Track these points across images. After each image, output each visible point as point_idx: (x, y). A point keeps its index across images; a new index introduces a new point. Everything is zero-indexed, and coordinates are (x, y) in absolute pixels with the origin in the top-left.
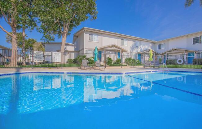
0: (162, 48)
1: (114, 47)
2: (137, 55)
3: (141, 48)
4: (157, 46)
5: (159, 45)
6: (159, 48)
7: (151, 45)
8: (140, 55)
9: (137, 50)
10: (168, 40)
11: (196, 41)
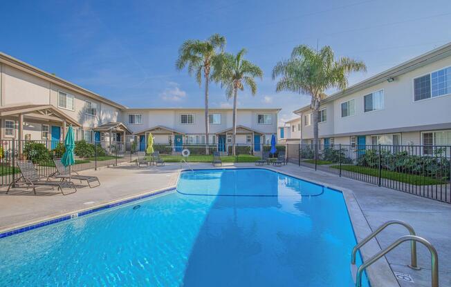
0: (137, 122)
1: (49, 112)
2: (94, 134)
3: (100, 117)
4: (127, 118)
5: (132, 116)
6: (132, 122)
7: (117, 113)
8: (98, 134)
9: (92, 122)
10: (147, 111)
11: (185, 119)
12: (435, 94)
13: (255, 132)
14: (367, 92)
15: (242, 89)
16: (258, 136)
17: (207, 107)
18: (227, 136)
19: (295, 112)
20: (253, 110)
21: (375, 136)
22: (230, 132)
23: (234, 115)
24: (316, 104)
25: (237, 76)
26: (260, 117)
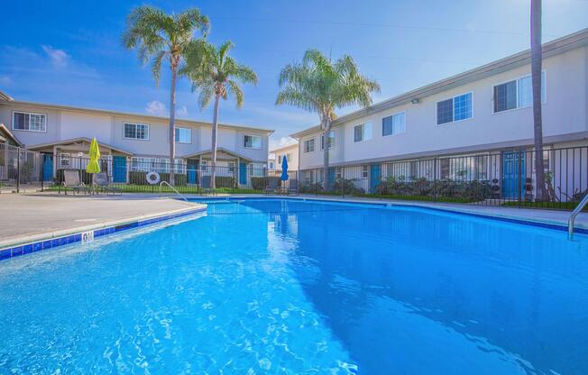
5: (21, 115)
6: (22, 128)
10: (58, 109)
11: (130, 132)
12: (457, 119)
13: (241, 159)
14: (386, 114)
15: (225, 97)
16: (244, 163)
17: (172, 116)
18: (201, 161)
19: (293, 136)
20: (237, 129)
21: (391, 162)
22: (205, 156)
23: (214, 131)
24: (328, 124)
25: (220, 78)
26: (247, 139)
